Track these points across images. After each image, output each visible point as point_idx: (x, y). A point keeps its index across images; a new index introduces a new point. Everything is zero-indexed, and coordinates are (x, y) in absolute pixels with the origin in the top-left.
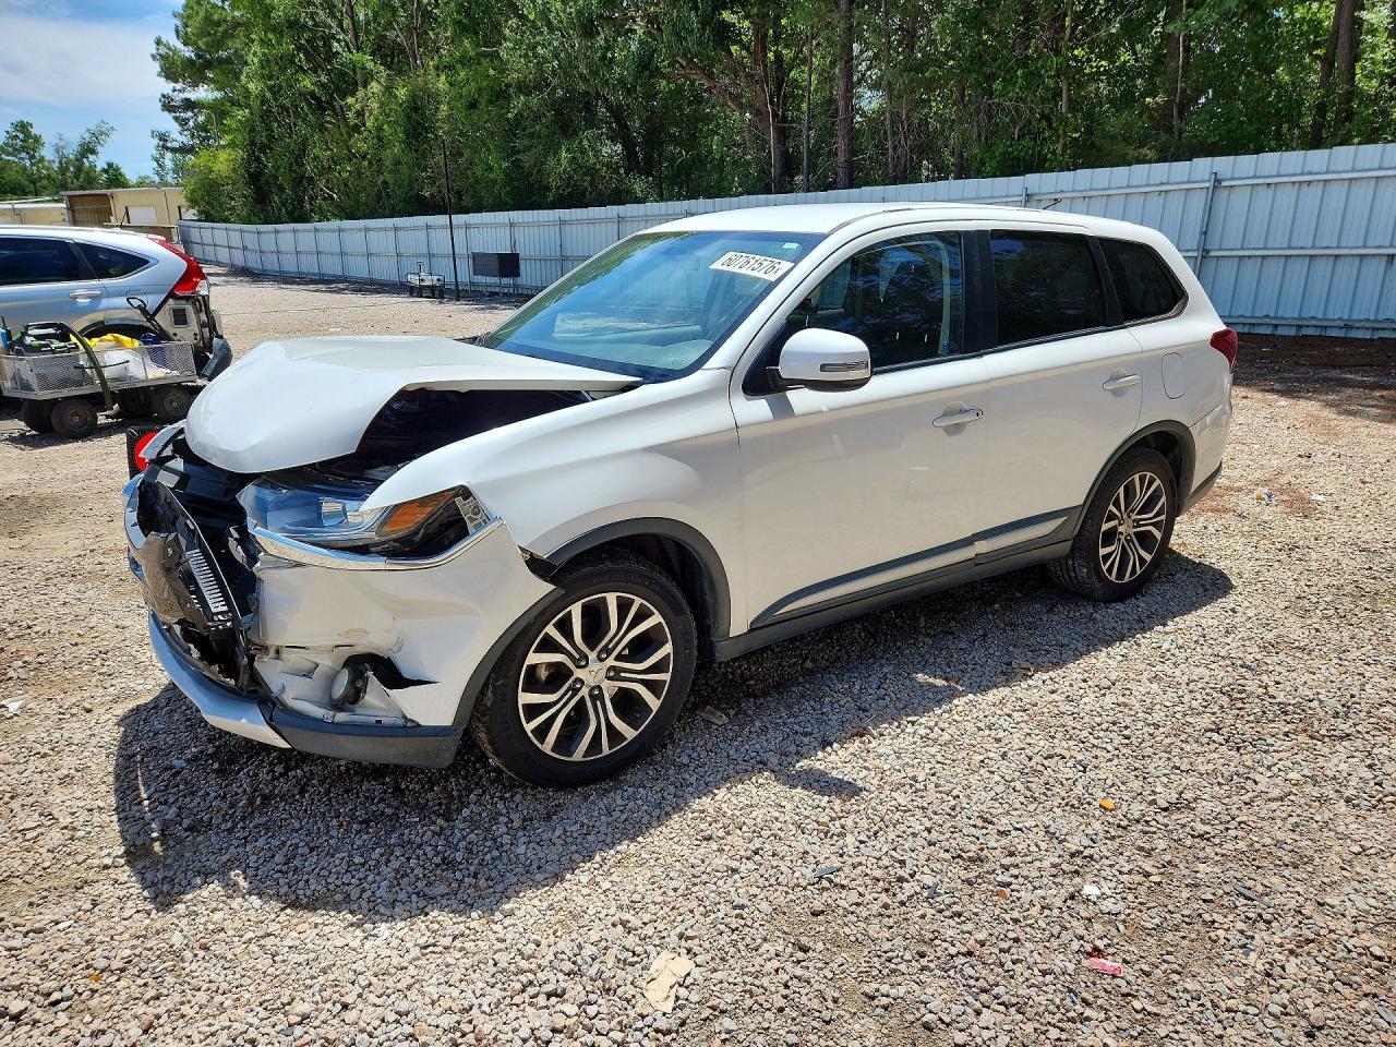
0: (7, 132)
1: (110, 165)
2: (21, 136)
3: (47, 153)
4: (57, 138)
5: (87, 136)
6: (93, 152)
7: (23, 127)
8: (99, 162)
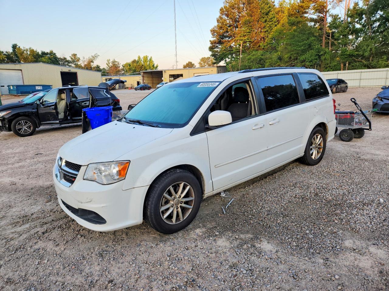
0: (70, 57)
1: (97, 66)
2: (73, 58)
3: (81, 63)
4: (83, 58)
5: (91, 57)
6: (92, 62)
7: (75, 55)
8: (94, 65)
